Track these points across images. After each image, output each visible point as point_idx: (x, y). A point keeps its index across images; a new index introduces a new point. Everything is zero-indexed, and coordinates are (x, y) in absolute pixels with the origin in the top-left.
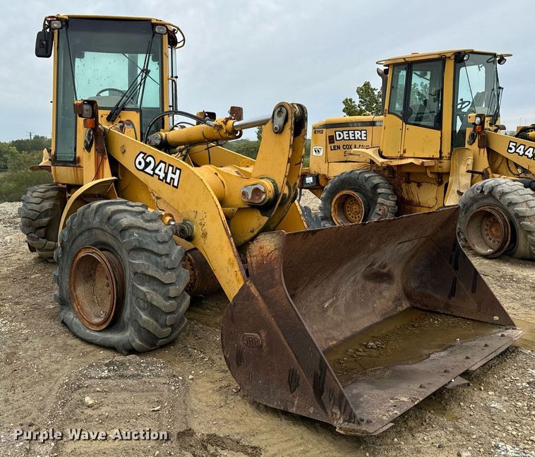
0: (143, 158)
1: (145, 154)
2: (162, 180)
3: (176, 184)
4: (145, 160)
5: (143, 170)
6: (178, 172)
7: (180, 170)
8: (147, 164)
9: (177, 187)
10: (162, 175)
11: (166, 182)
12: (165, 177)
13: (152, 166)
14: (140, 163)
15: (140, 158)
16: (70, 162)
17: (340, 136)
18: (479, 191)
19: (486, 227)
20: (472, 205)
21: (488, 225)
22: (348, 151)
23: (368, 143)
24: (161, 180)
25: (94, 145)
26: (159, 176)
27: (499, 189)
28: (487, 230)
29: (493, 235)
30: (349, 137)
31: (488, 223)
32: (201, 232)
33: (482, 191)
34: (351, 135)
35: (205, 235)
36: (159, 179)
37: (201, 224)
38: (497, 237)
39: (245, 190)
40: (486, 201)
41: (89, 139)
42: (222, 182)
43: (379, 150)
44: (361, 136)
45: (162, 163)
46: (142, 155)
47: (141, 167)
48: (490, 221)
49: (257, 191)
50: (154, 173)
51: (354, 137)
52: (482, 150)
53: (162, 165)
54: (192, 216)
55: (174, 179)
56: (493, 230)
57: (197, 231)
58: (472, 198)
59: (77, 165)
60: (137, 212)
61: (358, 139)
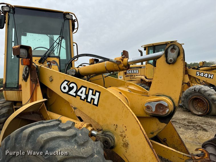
0: (67, 84)
1: (69, 82)
2: (84, 100)
3: (96, 103)
4: (69, 86)
5: (67, 93)
6: (97, 94)
7: (100, 92)
8: (71, 89)
9: (97, 105)
10: (83, 96)
11: (87, 101)
12: (87, 98)
13: (75, 89)
14: (65, 88)
15: (65, 84)
16: (15, 88)
17: (128, 72)
18: (194, 90)
19: (195, 103)
20: (189, 95)
21: (196, 103)
22: (132, 77)
23: (139, 74)
24: (82, 99)
25: (29, 77)
26: (81, 97)
27: (203, 89)
28: (196, 105)
29: (199, 106)
30: (132, 72)
31: (196, 102)
32: (123, 142)
33: (195, 90)
34: (133, 72)
35: (126, 145)
36: (81, 99)
37: (121, 136)
38: (201, 107)
39: (149, 105)
40: (195, 94)
41: (26, 73)
42: (126, 99)
43: (145, 77)
44: (136, 72)
45: (83, 88)
46: (66, 82)
47: (66, 91)
48: (197, 101)
49: (160, 106)
50: (76, 95)
51: (134, 72)
52: (186, 75)
53: (83, 89)
54: (112, 128)
55: (94, 99)
56: (199, 105)
57: (119, 141)
58: (190, 93)
59: (19, 90)
60: (70, 137)
61: (135, 73)
